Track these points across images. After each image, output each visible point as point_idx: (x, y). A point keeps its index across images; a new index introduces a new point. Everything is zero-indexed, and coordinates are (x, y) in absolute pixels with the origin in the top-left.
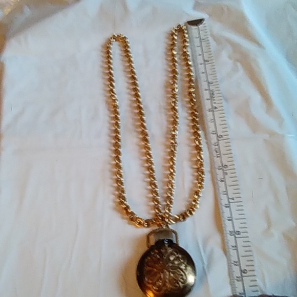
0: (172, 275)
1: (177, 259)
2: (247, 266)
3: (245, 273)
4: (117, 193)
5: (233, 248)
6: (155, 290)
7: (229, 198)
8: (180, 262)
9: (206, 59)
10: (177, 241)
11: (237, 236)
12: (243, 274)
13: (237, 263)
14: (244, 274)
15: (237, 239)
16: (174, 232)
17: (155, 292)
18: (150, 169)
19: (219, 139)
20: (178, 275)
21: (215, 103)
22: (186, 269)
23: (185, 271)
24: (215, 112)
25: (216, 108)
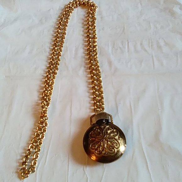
0: (109, 143)
1: (112, 132)
6: (97, 154)
8: (114, 134)
10: (111, 121)
16: (109, 115)
17: (97, 155)
20: (114, 143)
22: (119, 139)
23: (118, 140)
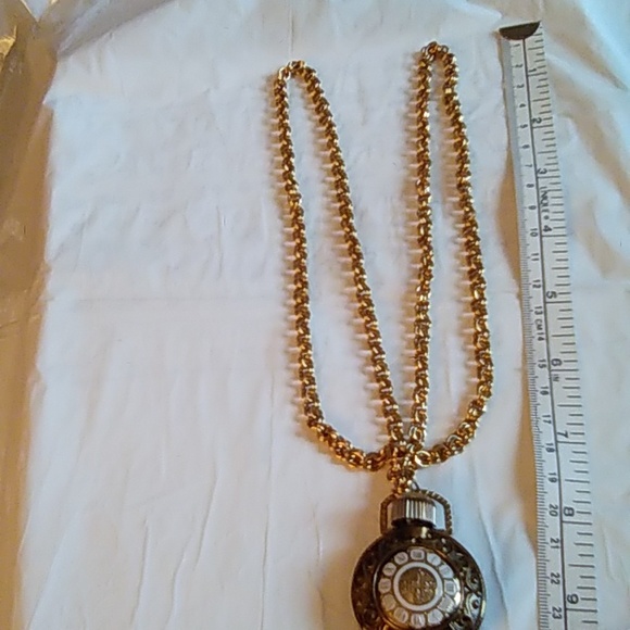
2: (579, 588)
3: (572, 602)
4: (301, 400)
5: (554, 544)
7: (556, 433)
9: (534, 117)
11: (565, 518)
12: (568, 603)
13: (560, 579)
14: (569, 606)
15: (564, 525)
18: (373, 344)
19: (548, 300)
21: (547, 218)
24: (544, 239)
25: (547, 229)
